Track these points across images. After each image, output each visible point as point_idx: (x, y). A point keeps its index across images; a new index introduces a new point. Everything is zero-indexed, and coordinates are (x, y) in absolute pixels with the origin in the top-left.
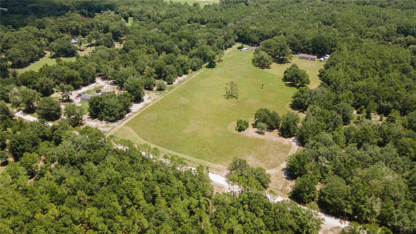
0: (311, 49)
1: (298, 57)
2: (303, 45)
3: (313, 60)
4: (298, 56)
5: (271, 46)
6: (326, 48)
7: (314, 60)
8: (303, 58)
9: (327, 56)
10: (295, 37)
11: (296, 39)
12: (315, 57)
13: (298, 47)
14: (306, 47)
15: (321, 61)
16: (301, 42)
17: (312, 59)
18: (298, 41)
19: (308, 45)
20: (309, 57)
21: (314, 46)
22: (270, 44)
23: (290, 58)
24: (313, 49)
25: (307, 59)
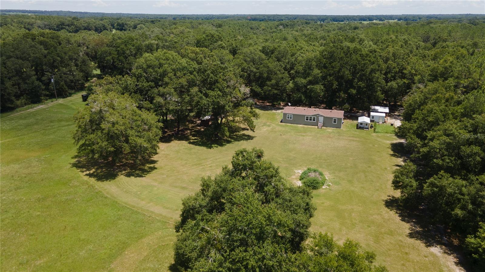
0: (319, 88)
1: (281, 117)
2: (293, 78)
3: (336, 123)
4: (279, 114)
5: (165, 74)
6: (371, 80)
7: (339, 126)
8: (297, 119)
9: (377, 111)
10: (263, 56)
11: (267, 61)
12: (338, 114)
13: (277, 84)
14: (304, 81)
15: (360, 127)
16: (285, 69)
17: (329, 122)
18: (273, 64)
19: (308, 75)
20: (318, 116)
21: (329, 78)
22: (161, 65)
23: (247, 120)
24: (328, 87)
25: (312, 121)
